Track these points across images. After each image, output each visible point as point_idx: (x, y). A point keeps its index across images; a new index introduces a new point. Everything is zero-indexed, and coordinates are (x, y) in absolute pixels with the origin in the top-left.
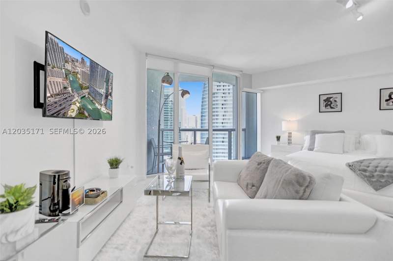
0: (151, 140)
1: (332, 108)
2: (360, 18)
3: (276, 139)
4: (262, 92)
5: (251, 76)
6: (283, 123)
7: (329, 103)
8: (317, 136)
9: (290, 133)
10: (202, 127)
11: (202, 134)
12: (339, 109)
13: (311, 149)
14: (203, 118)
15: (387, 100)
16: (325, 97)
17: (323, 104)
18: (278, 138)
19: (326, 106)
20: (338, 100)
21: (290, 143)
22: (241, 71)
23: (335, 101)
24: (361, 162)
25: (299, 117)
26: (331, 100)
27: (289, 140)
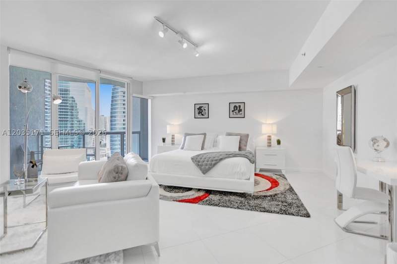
0: (20, 146)
1: (202, 115)
2: (197, 55)
3: (162, 140)
4: (152, 98)
5: (142, 83)
6: (168, 126)
7: (201, 111)
8: (187, 137)
9: (173, 136)
10: (111, 129)
11: (111, 137)
12: (206, 116)
13: (182, 148)
14: (114, 119)
15: (233, 111)
16: (198, 106)
17: (197, 111)
18: (164, 140)
19: (199, 113)
20: (206, 109)
21: (173, 144)
22: (132, 78)
23: (205, 110)
24: (198, 155)
25: (180, 122)
26: (202, 108)
27: (172, 141)
